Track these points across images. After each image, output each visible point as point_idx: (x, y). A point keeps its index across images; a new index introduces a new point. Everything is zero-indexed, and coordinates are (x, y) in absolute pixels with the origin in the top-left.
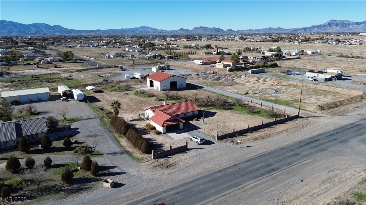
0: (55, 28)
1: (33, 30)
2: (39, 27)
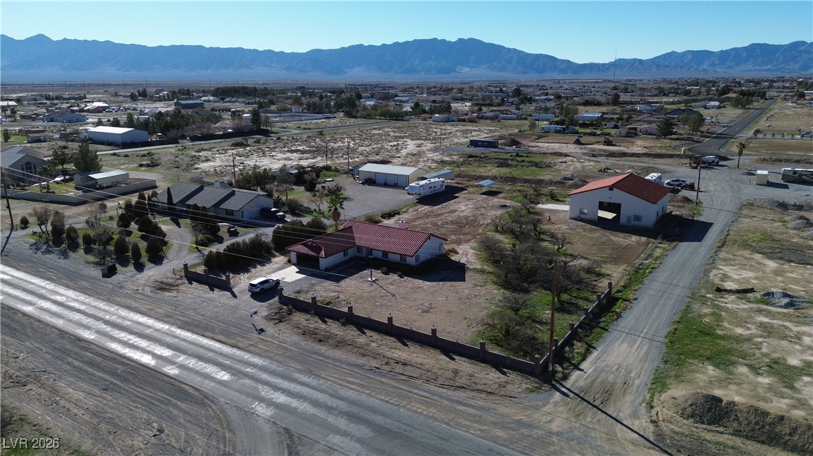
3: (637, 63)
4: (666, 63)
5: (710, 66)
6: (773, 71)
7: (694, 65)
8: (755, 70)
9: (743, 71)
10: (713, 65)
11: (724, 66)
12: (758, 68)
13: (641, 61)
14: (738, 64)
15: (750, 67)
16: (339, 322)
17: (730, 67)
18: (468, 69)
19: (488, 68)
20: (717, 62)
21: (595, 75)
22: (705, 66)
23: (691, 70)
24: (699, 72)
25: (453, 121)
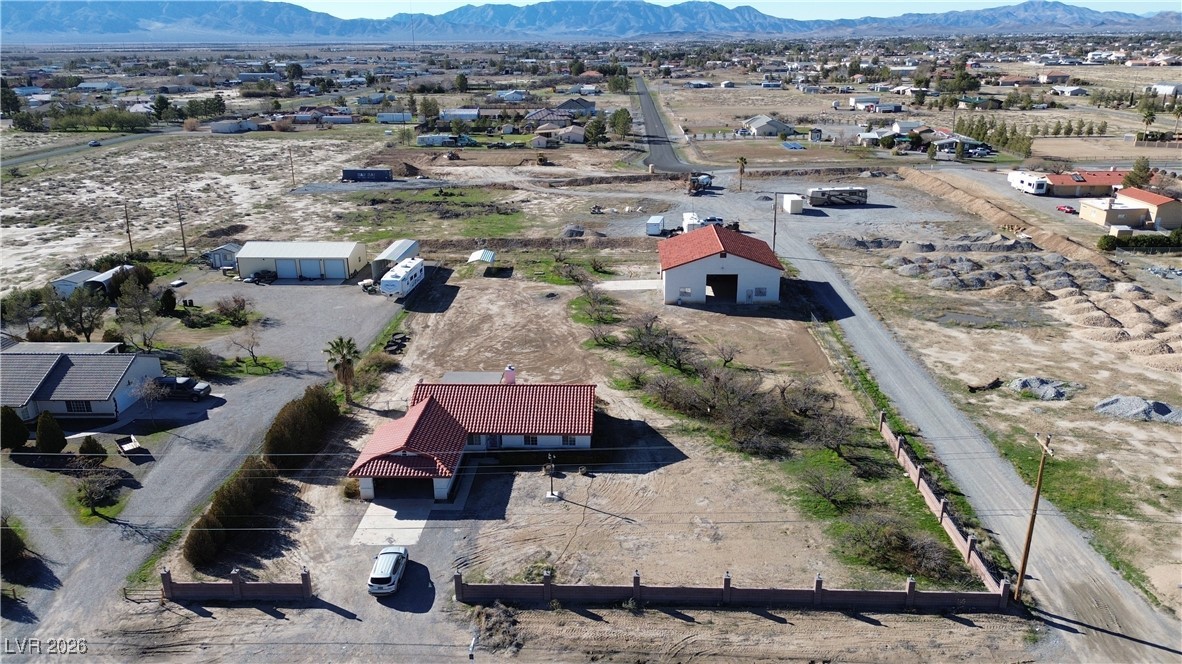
0: (738, 16)
1: (680, 23)
2: (697, 13)
3: (426, 21)
4: (463, 22)
5: (517, 26)
6: (590, 34)
7: (498, 25)
8: (570, 33)
9: (557, 34)
10: (520, 25)
11: (534, 27)
12: (572, 29)
13: (431, 18)
14: (550, 24)
15: (563, 28)
16: (623, 609)
17: (541, 28)
18: (159, 25)
19: (198, 23)
20: (524, 21)
21: (371, 37)
22: (511, 26)
23: (496, 32)
24: (507, 34)
25: (249, 130)
